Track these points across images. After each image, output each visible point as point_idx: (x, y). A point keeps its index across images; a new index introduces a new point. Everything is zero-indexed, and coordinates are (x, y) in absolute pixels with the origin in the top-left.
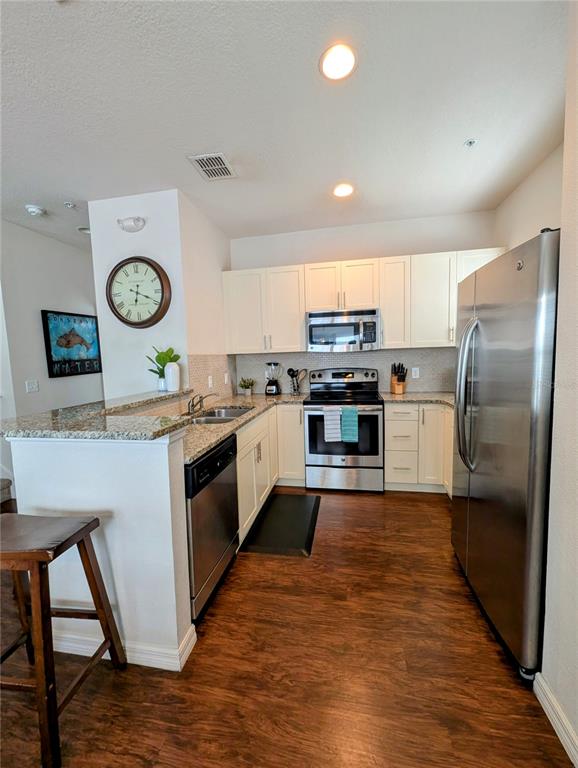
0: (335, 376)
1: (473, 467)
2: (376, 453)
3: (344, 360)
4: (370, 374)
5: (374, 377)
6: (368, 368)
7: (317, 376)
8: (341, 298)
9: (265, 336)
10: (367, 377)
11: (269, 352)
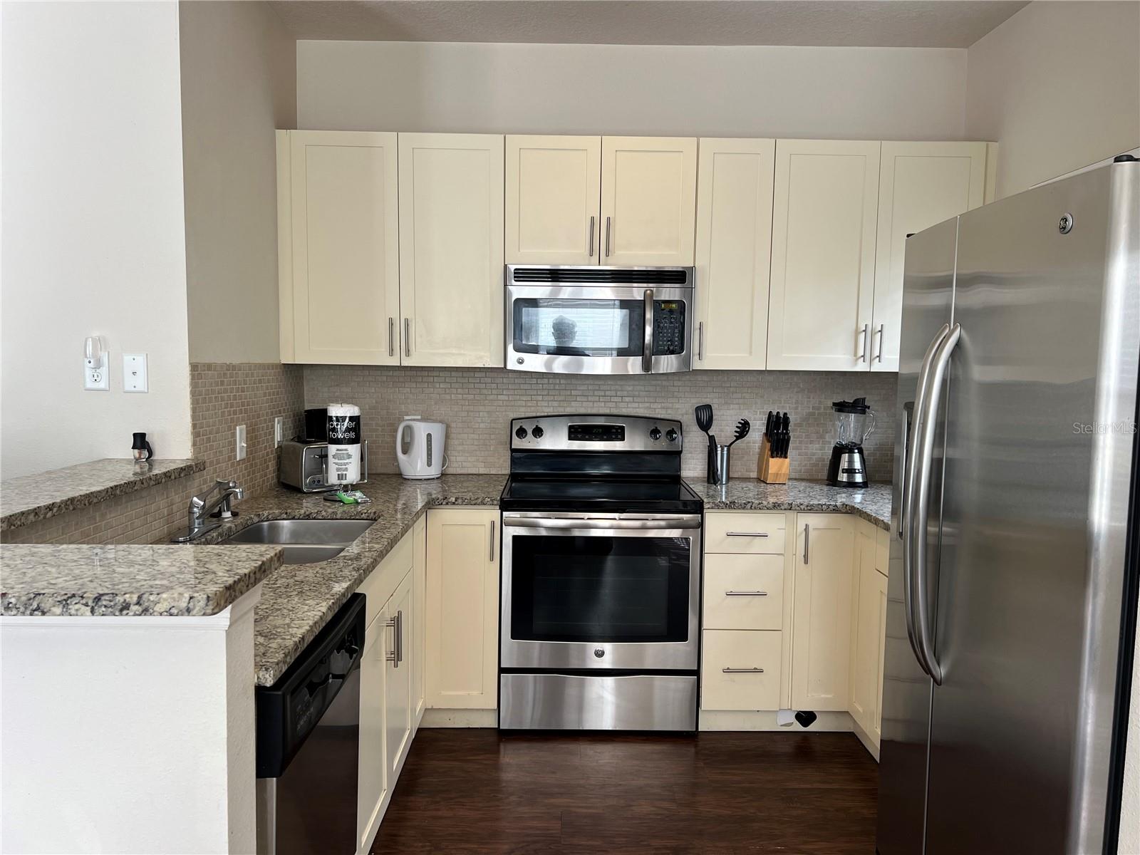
0: (575, 433)
1: (941, 671)
2: (683, 637)
3: (603, 393)
4: (663, 430)
5: (674, 439)
6: (659, 416)
7: (530, 432)
8: (601, 232)
9: (391, 320)
10: (657, 439)
11: (405, 363)
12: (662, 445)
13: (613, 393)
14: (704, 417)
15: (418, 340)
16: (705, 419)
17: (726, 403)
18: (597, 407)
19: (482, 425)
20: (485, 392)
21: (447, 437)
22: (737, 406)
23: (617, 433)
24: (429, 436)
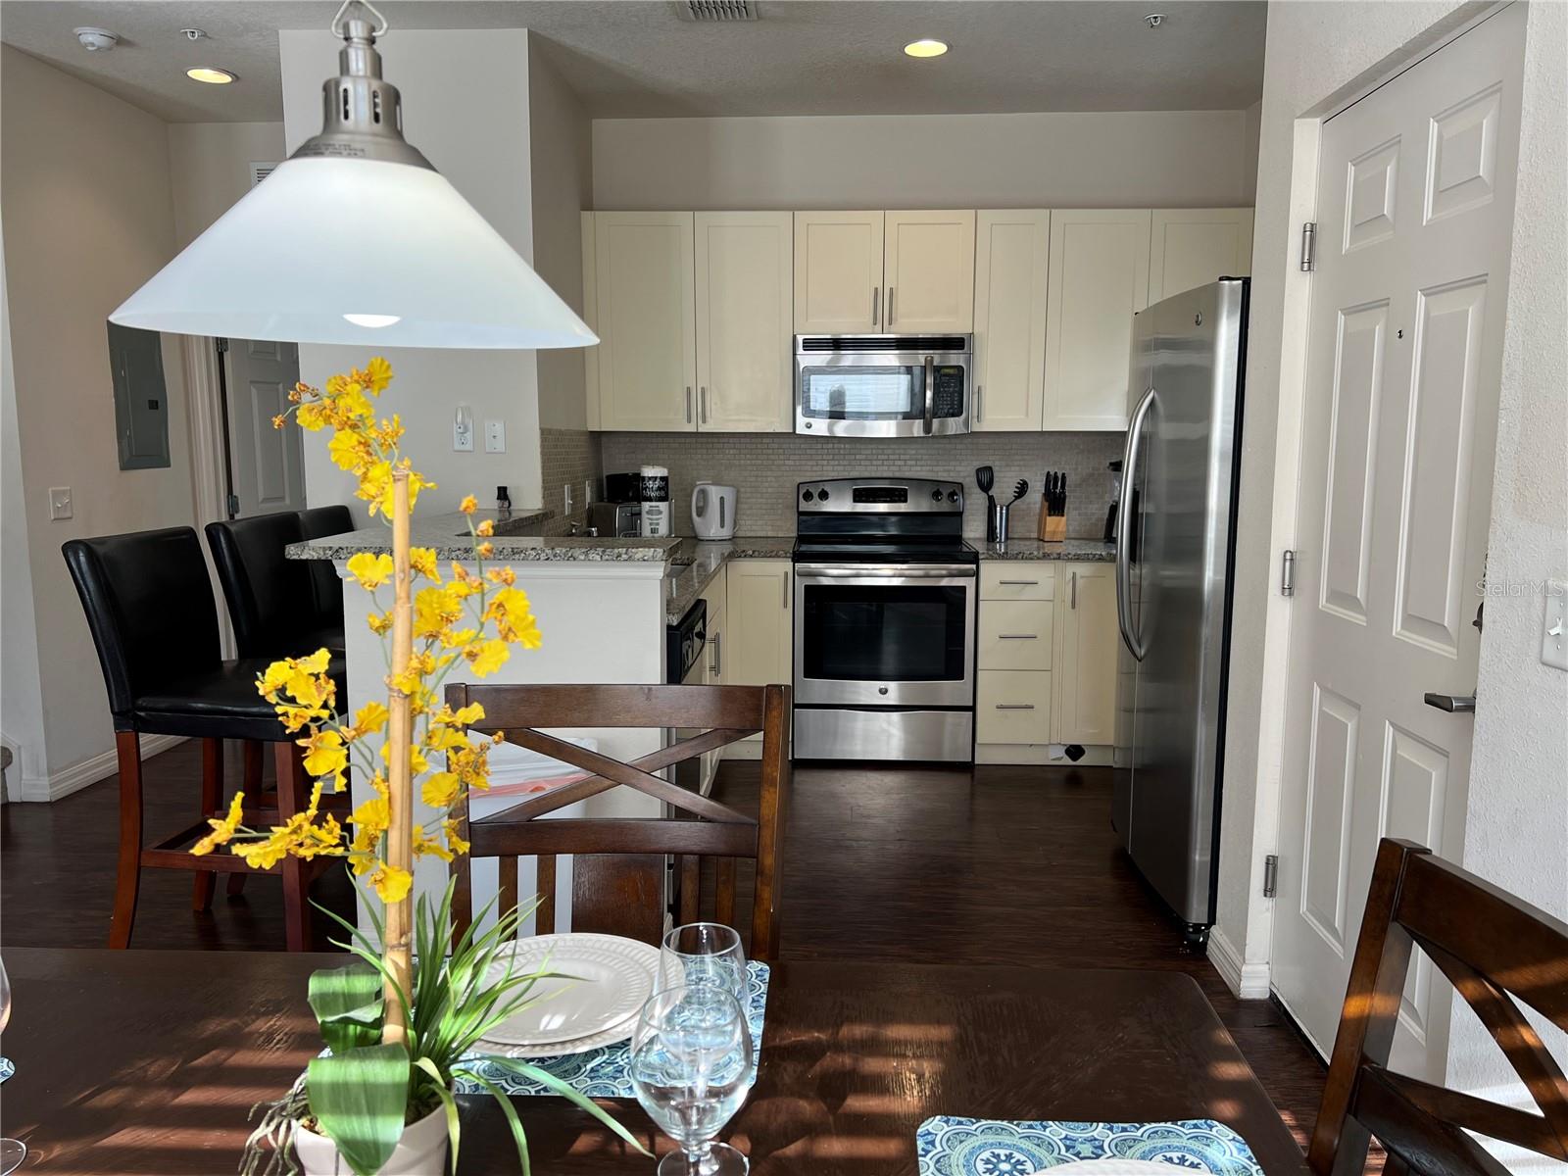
0: (860, 496)
2: (958, 675)
3: (886, 457)
4: (945, 493)
5: (954, 501)
6: (942, 479)
7: (816, 495)
8: (883, 302)
9: (688, 389)
10: (939, 500)
11: (700, 430)
12: (944, 506)
13: (897, 457)
14: (985, 479)
15: (713, 407)
16: (985, 480)
17: (1007, 466)
18: (882, 470)
19: (770, 490)
20: (772, 457)
21: (737, 501)
22: (1017, 468)
23: (900, 496)
24: (722, 498)
